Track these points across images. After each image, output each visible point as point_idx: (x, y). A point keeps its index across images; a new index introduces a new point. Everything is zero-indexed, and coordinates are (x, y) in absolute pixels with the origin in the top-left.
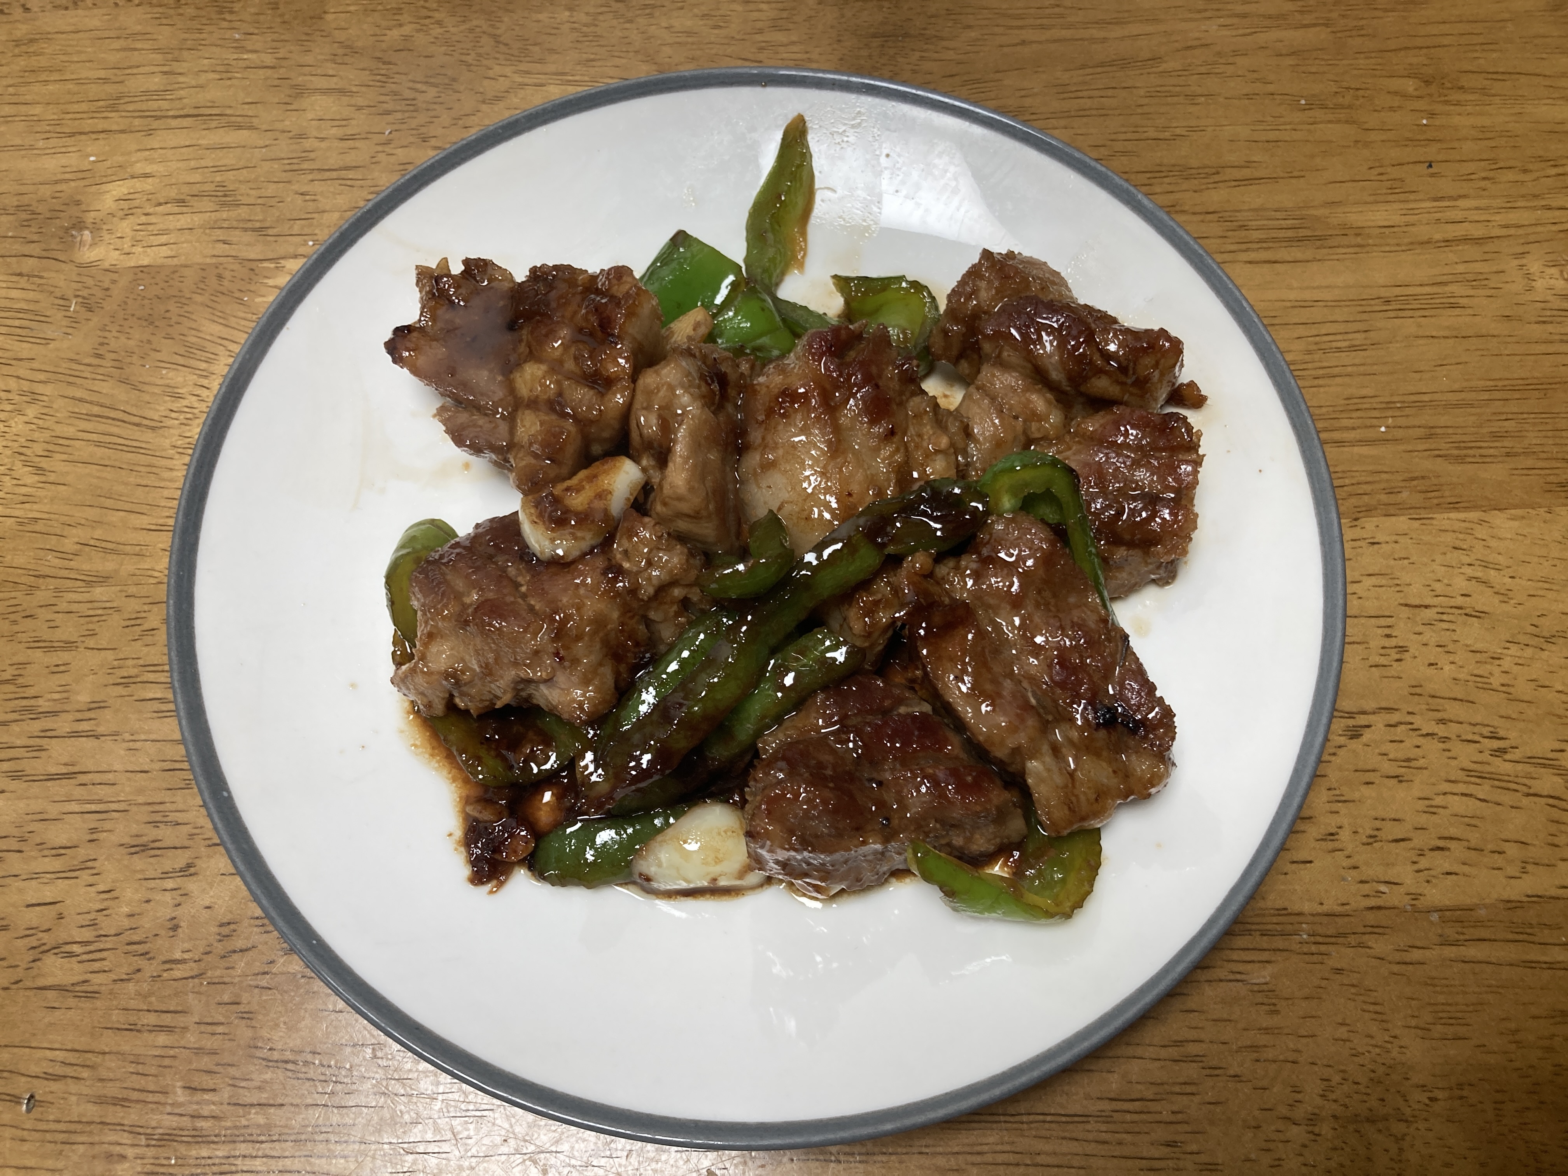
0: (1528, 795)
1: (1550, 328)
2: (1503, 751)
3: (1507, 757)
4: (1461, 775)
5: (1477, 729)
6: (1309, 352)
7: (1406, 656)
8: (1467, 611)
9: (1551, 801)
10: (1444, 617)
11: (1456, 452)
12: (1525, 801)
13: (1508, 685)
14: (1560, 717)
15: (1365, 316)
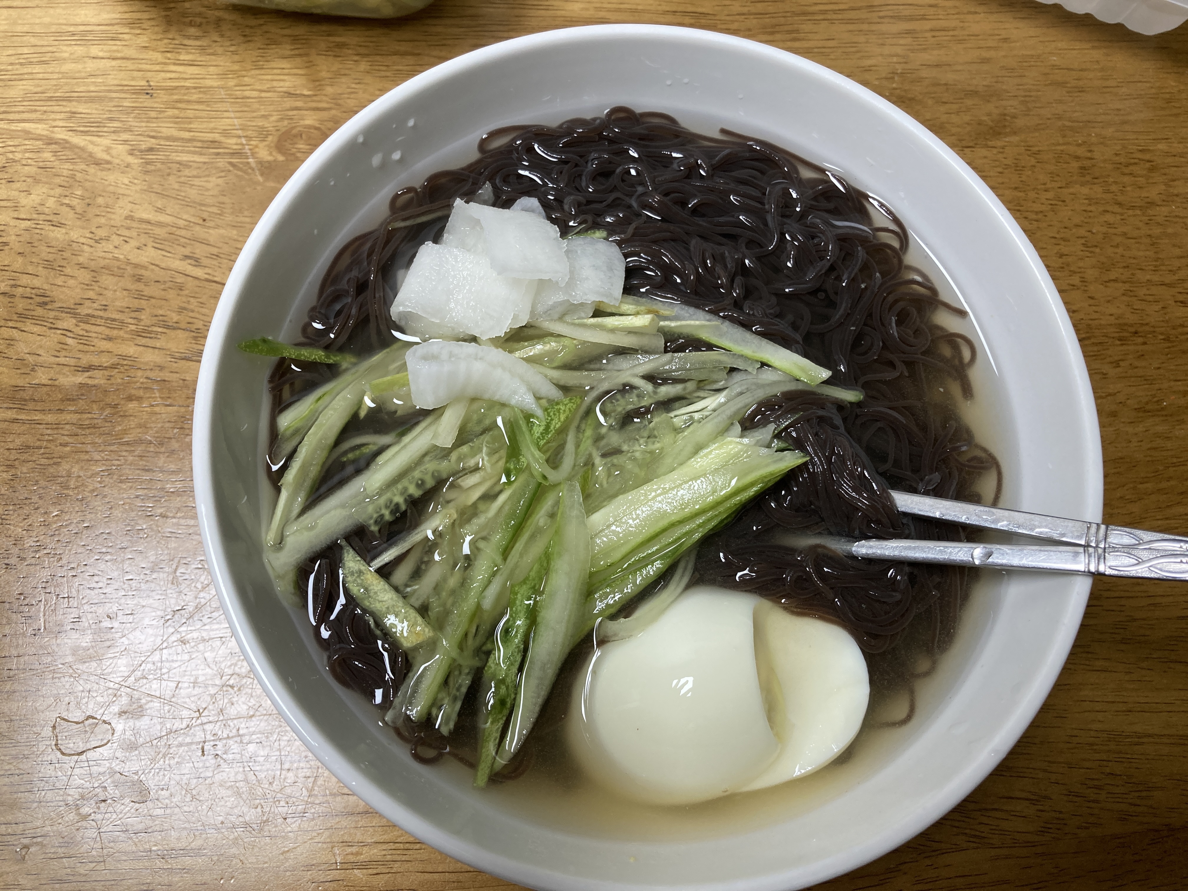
0: (51, 328)
1: (169, 55)
2: (45, 304)
3: (47, 307)
4: (15, 317)
5: (33, 291)
6: (12, 64)
7: (7, 247)
8: (54, 223)
9: (64, 332)
10: (38, 227)
11: (82, 129)
12: (49, 332)
13: (63, 267)
14: (87, 285)
15: (57, 43)
